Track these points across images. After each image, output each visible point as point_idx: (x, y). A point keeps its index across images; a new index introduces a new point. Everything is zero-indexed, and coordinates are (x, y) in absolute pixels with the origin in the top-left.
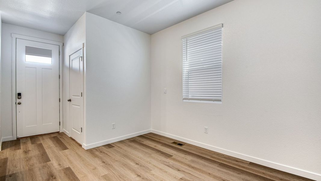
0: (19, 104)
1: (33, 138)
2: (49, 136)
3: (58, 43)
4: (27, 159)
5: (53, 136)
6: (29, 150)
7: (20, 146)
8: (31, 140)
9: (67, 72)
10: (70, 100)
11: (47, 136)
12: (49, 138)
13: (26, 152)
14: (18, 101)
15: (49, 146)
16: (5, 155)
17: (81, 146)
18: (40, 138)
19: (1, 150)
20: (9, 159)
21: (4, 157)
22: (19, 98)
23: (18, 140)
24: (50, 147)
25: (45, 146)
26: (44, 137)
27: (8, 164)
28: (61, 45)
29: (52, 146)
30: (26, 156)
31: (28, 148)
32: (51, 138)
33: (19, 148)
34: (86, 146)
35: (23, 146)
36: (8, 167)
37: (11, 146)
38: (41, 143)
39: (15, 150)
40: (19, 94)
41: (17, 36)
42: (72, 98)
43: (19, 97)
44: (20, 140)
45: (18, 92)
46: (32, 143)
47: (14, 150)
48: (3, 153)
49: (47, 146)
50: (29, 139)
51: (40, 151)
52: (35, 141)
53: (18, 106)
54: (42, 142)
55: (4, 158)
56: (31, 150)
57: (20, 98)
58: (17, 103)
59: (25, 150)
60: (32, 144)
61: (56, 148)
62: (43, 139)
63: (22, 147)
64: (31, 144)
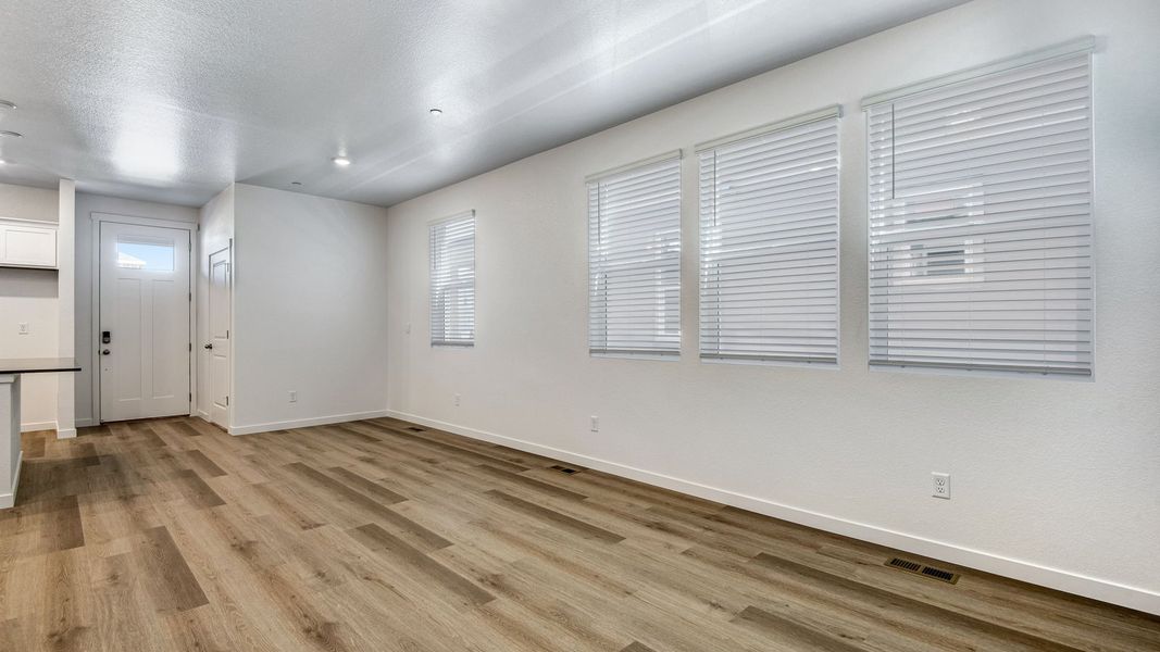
0: (106, 353)
1: (133, 423)
3: (187, 226)
5: (175, 420)
6: (128, 437)
8: (129, 425)
9: (204, 287)
10: (210, 347)
11: (162, 421)
12: (166, 422)
14: (104, 347)
17: (226, 431)
18: (149, 424)
19: (78, 436)
22: (105, 342)
24: (166, 433)
25: (158, 432)
26: (157, 422)
28: (195, 227)
30: (122, 443)
31: (126, 434)
32: (170, 424)
34: (234, 428)
37: (93, 432)
38: (151, 428)
40: (106, 334)
41: (102, 217)
42: (213, 341)
43: (107, 339)
44: (106, 425)
45: (103, 330)
47: (101, 436)
49: (162, 432)
50: (126, 423)
51: (147, 438)
52: (136, 426)
53: (103, 357)
56: (132, 436)
57: (108, 342)
58: (101, 353)
59: (120, 436)
60: (132, 429)
61: (178, 433)
62: (155, 424)
63: (113, 433)
64: (130, 429)
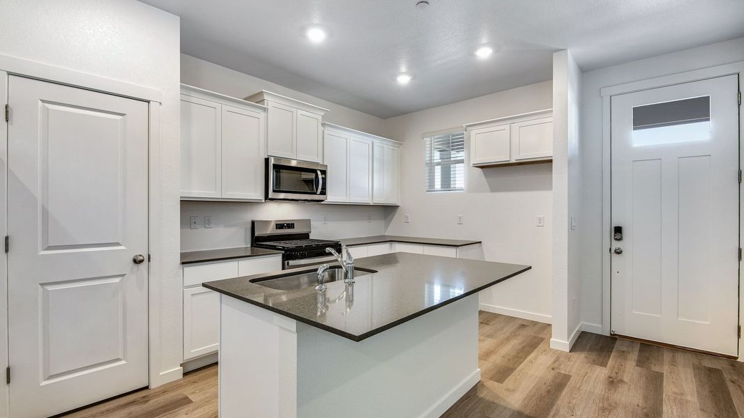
0: (619, 252)
1: (649, 349)
2: (693, 359)
4: (606, 404)
6: (621, 381)
7: (609, 357)
8: (640, 351)
11: (689, 355)
12: (693, 365)
13: (613, 382)
14: (616, 245)
15: (682, 394)
16: (569, 368)
18: (667, 356)
19: (570, 352)
20: (571, 383)
21: (565, 371)
22: (616, 239)
23: (614, 338)
24: (680, 401)
25: (669, 388)
26: (680, 357)
27: (564, 393)
29: (689, 398)
30: (606, 395)
31: (624, 372)
32: (697, 369)
33: (604, 364)
35: (614, 360)
36: (559, 402)
37: (591, 350)
38: (662, 374)
39: (594, 362)
40: (618, 230)
43: (618, 236)
44: (616, 339)
45: (615, 224)
46: (640, 363)
47: (592, 364)
48: (569, 359)
49: (676, 390)
50: (639, 345)
51: (646, 398)
52: (648, 359)
53: (615, 256)
54: (665, 369)
55: (565, 375)
56: (627, 383)
57: (620, 239)
58: (613, 251)
59: (614, 375)
60: (637, 366)
61: (700, 412)
62: (673, 363)
63: (611, 362)
64: (634, 364)
